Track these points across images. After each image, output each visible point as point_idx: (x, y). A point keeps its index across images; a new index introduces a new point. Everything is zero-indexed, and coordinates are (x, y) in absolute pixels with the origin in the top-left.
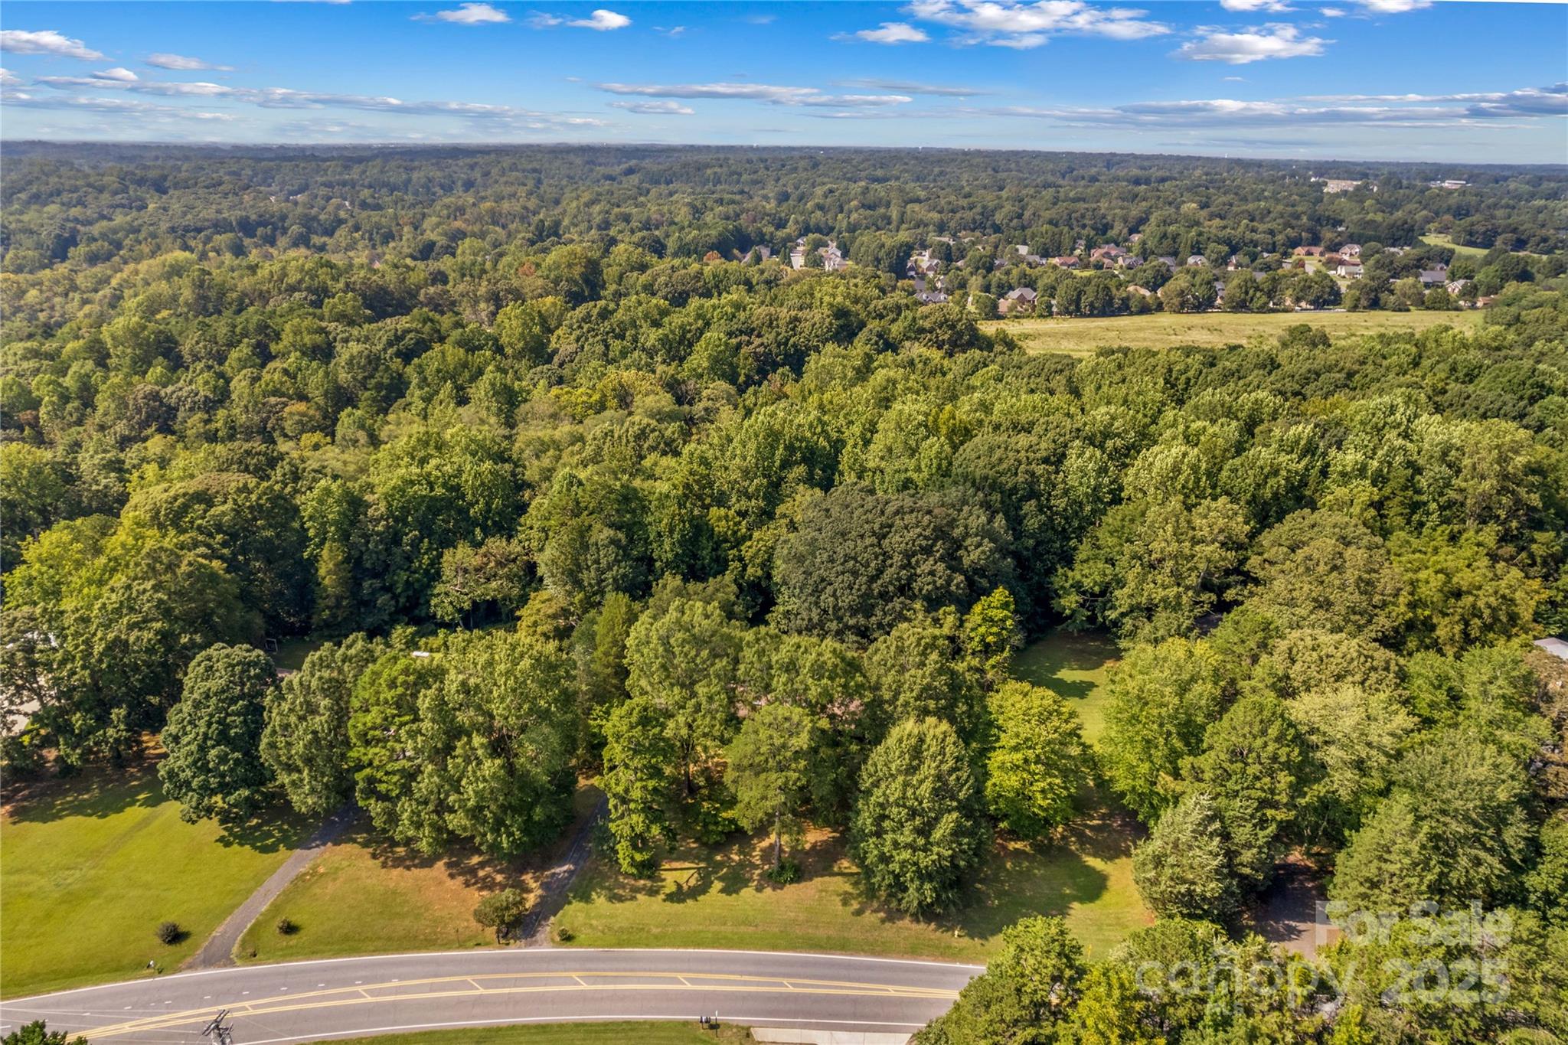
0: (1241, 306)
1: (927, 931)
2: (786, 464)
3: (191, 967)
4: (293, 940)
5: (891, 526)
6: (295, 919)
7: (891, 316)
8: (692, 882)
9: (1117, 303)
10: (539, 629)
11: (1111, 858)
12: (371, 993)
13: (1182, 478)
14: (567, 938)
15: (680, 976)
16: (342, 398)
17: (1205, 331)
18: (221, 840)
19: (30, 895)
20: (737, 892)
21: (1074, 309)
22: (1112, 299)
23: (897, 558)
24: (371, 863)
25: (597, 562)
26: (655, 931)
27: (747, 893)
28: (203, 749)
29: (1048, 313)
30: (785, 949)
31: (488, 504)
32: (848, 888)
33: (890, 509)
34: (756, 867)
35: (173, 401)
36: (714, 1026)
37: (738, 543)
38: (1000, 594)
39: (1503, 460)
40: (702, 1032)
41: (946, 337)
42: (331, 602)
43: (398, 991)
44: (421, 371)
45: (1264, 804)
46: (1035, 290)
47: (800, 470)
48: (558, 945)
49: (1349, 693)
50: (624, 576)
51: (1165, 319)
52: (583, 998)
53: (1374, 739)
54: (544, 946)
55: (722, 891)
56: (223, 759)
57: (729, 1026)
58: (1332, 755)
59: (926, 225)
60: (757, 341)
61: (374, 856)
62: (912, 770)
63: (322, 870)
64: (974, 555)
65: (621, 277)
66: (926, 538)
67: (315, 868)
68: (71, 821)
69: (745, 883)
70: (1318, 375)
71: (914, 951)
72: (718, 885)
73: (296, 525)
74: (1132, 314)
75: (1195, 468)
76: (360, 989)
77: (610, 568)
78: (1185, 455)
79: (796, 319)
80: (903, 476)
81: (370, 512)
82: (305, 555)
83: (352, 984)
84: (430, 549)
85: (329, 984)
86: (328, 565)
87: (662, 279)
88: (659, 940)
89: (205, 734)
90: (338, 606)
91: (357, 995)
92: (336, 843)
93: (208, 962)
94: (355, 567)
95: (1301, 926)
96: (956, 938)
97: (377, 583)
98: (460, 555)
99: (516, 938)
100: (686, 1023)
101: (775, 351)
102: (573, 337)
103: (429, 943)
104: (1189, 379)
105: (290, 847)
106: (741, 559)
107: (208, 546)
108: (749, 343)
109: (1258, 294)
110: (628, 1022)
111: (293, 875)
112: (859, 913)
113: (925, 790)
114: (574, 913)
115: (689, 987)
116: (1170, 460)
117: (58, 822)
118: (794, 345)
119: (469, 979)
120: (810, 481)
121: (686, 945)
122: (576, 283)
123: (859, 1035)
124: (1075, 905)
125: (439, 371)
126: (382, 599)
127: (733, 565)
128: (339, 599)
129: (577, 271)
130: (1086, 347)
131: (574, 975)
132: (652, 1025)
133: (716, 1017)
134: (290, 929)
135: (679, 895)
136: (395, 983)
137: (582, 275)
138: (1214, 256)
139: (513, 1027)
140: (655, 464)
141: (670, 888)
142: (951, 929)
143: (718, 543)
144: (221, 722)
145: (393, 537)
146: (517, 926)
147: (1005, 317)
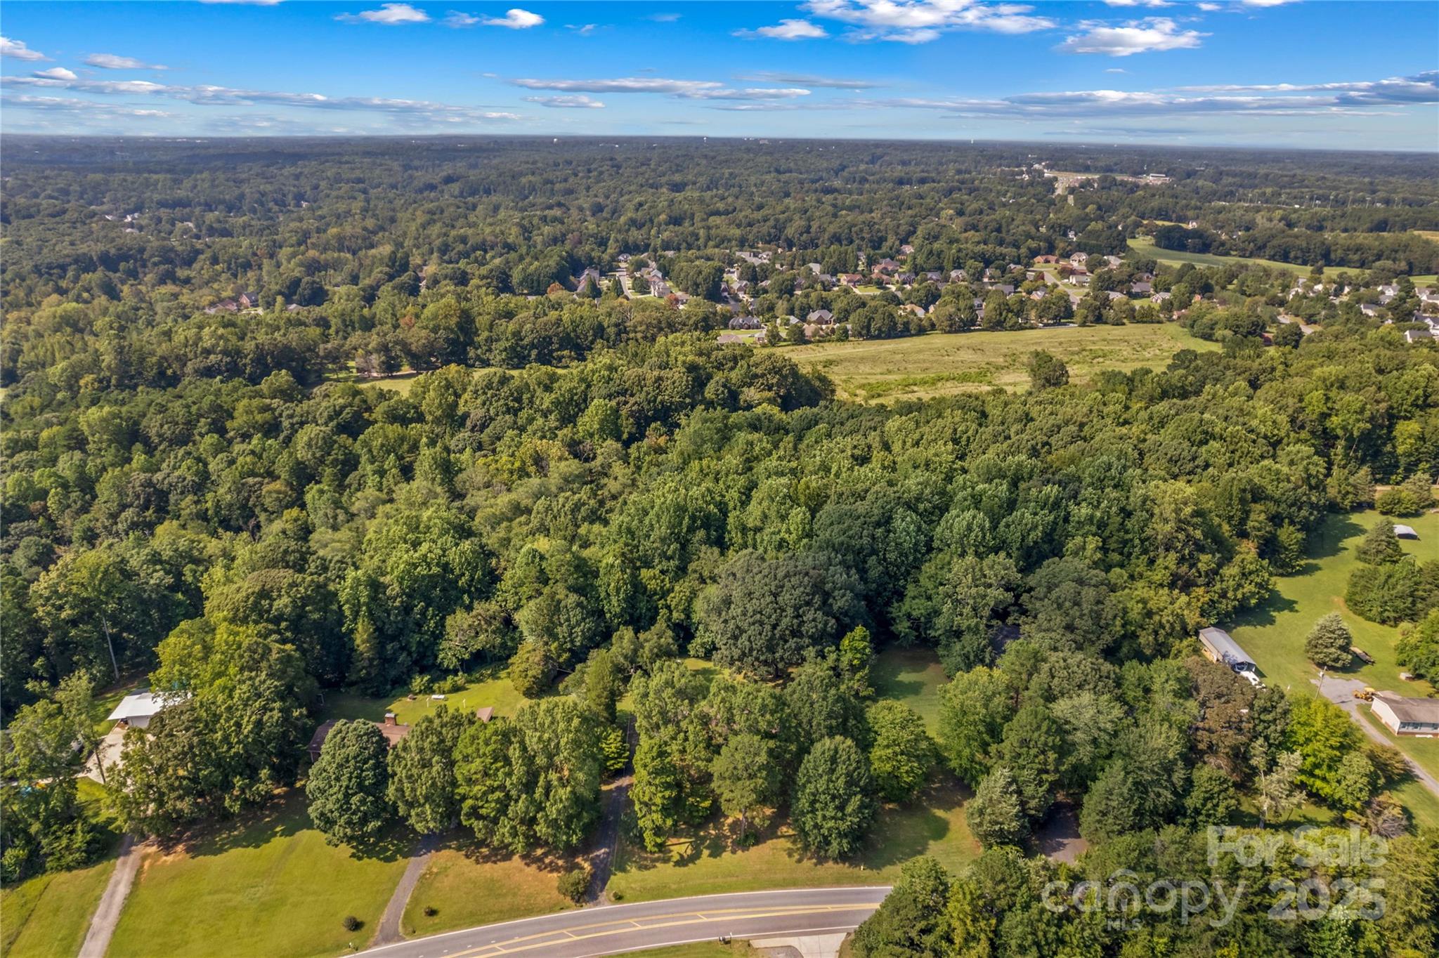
0: (997, 325)
1: (844, 868)
2: (691, 530)
3: (376, 944)
4: (436, 919)
5: (782, 587)
6: (434, 906)
7: (730, 364)
8: (689, 852)
9: (900, 327)
10: (530, 673)
11: (949, 809)
12: (503, 947)
13: (973, 535)
14: (619, 898)
15: (699, 914)
16: (304, 475)
17: (971, 351)
18: (353, 855)
19: (235, 908)
20: (719, 855)
21: (866, 333)
22: (895, 324)
23: (790, 611)
24: (467, 861)
25: (568, 620)
26: (674, 887)
27: (727, 855)
28: (347, 796)
29: (844, 337)
30: (759, 889)
31: (472, 576)
32: (789, 845)
33: (780, 574)
34: (728, 837)
35: (165, 487)
36: (727, 942)
37: (665, 594)
38: (859, 631)
39: (1178, 511)
40: (721, 946)
41: (775, 381)
42: (366, 663)
43: (520, 944)
44: (366, 444)
45: (1041, 772)
46: (830, 311)
47: (701, 534)
48: (614, 903)
49: (1086, 697)
50: (589, 629)
51: (938, 340)
52: (641, 934)
53: (1102, 725)
54: (605, 905)
55: (710, 856)
56: (363, 802)
57: (736, 941)
58: (1079, 736)
59: (729, 241)
60: (632, 400)
61: (467, 856)
62: (832, 771)
63: (435, 870)
64: (841, 602)
65: (491, 326)
66: (808, 594)
67: (430, 869)
68: (233, 851)
69: (724, 849)
70: (1059, 428)
71: (838, 881)
72: (706, 852)
73: (335, 607)
74: (912, 335)
75: (982, 529)
76: (496, 946)
77: (578, 624)
78: (974, 517)
79: (660, 379)
80: (778, 537)
81: (388, 592)
82: (343, 629)
83: (488, 943)
84: (434, 616)
85: (475, 945)
86: (362, 636)
87: (528, 326)
88: (678, 892)
89: (347, 787)
90: (371, 665)
91: (495, 950)
92: (438, 850)
93: (387, 940)
94: (381, 635)
95: (1066, 841)
96: (862, 870)
97: (396, 644)
98: (459, 621)
99: (586, 902)
100: (709, 943)
101: (646, 407)
102: (479, 401)
103: (528, 912)
104: (969, 438)
105: (405, 856)
106: (668, 607)
107: (278, 632)
108: (626, 403)
109: (1010, 315)
110: (673, 946)
111: (417, 876)
112: (799, 861)
113: (841, 782)
114: (617, 881)
115: (705, 920)
116: (965, 523)
117: (225, 854)
118: (662, 402)
119: (565, 931)
120: (708, 541)
121: (696, 893)
122: (452, 331)
123: (815, 937)
124: (931, 842)
125: (383, 445)
126: (402, 657)
127: (663, 612)
128: (371, 660)
129: (453, 322)
130: (879, 370)
131: (631, 921)
132: (689, 945)
133: (727, 937)
134: (432, 913)
135: (683, 862)
136: (517, 940)
137: (457, 324)
138: (972, 271)
140: (589, 532)
141: (676, 858)
142: (857, 865)
143: (650, 597)
144: (358, 777)
145: (407, 609)
146: (586, 893)
147: (810, 342)
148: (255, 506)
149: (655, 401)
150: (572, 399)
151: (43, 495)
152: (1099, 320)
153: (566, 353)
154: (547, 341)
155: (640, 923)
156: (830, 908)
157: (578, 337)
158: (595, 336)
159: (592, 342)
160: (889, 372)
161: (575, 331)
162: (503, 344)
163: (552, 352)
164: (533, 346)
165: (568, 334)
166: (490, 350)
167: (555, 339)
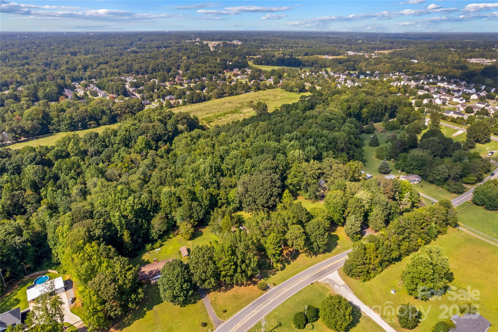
0: (231, 94)
1: (322, 255)
3: (216, 327)
4: (228, 312)
6: (225, 309)
8: (282, 266)
9: (203, 98)
12: (256, 311)
14: (274, 285)
15: (299, 280)
17: (228, 103)
18: (181, 306)
20: (290, 263)
21: (193, 101)
22: (200, 97)
24: (220, 293)
25: (196, 211)
26: (286, 276)
27: (292, 263)
30: (307, 268)
32: (305, 254)
34: (288, 258)
36: (312, 284)
37: (218, 195)
38: (287, 191)
40: (311, 286)
43: (260, 308)
46: (173, 95)
48: (275, 287)
49: (362, 192)
51: (216, 101)
52: (289, 291)
54: (273, 288)
55: (288, 265)
57: (314, 283)
59: (114, 73)
61: (220, 292)
63: (213, 299)
67: (211, 300)
69: (290, 261)
71: (324, 259)
72: (286, 264)
73: (113, 228)
75: (303, 154)
76: (253, 311)
77: (200, 211)
81: (129, 218)
82: (119, 235)
83: (250, 312)
84: (146, 222)
85: (247, 313)
86: (126, 236)
88: (288, 277)
90: (131, 246)
91: (254, 313)
92: (208, 294)
93: (219, 324)
95: (365, 230)
96: (327, 255)
98: (156, 221)
99: (267, 290)
100: (308, 286)
103: (253, 299)
105: (199, 300)
110: (300, 291)
111: (209, 303)
112: (311, 257)
114: (271, 280)
115: (302, 281)
119: (269, 299)
121: (293, 276)
123: (330, 274)
124: (337, 241)
129: (40, 116)
130: (204, 113)
131: (284, 289)
132: (304, 289)
134: (225, 311)
135: (282, 269)
136: (258, 307)
137: (42, 116)
138: (209, 77)
139: (285, 301)
140: (179, 181)
141: (280, 269)
143: (214, 197)
144: (184, 278)
145: (137, 222)
148: (23, 203)
149: (156, 134)
150: (125, 138)
152: (259, 89)
153: (92, 122)
154: (84, 119)
155: (287, 288)
156: (329, 266)
157: (96, 116)
158: (102, 114)
159: (101, 117)
160: (208, 113)
162: (66, 122)
163: (86, 123)
164: (79, 121)
165: (91, 115)
166: (59, 125)
167: (87, 118)
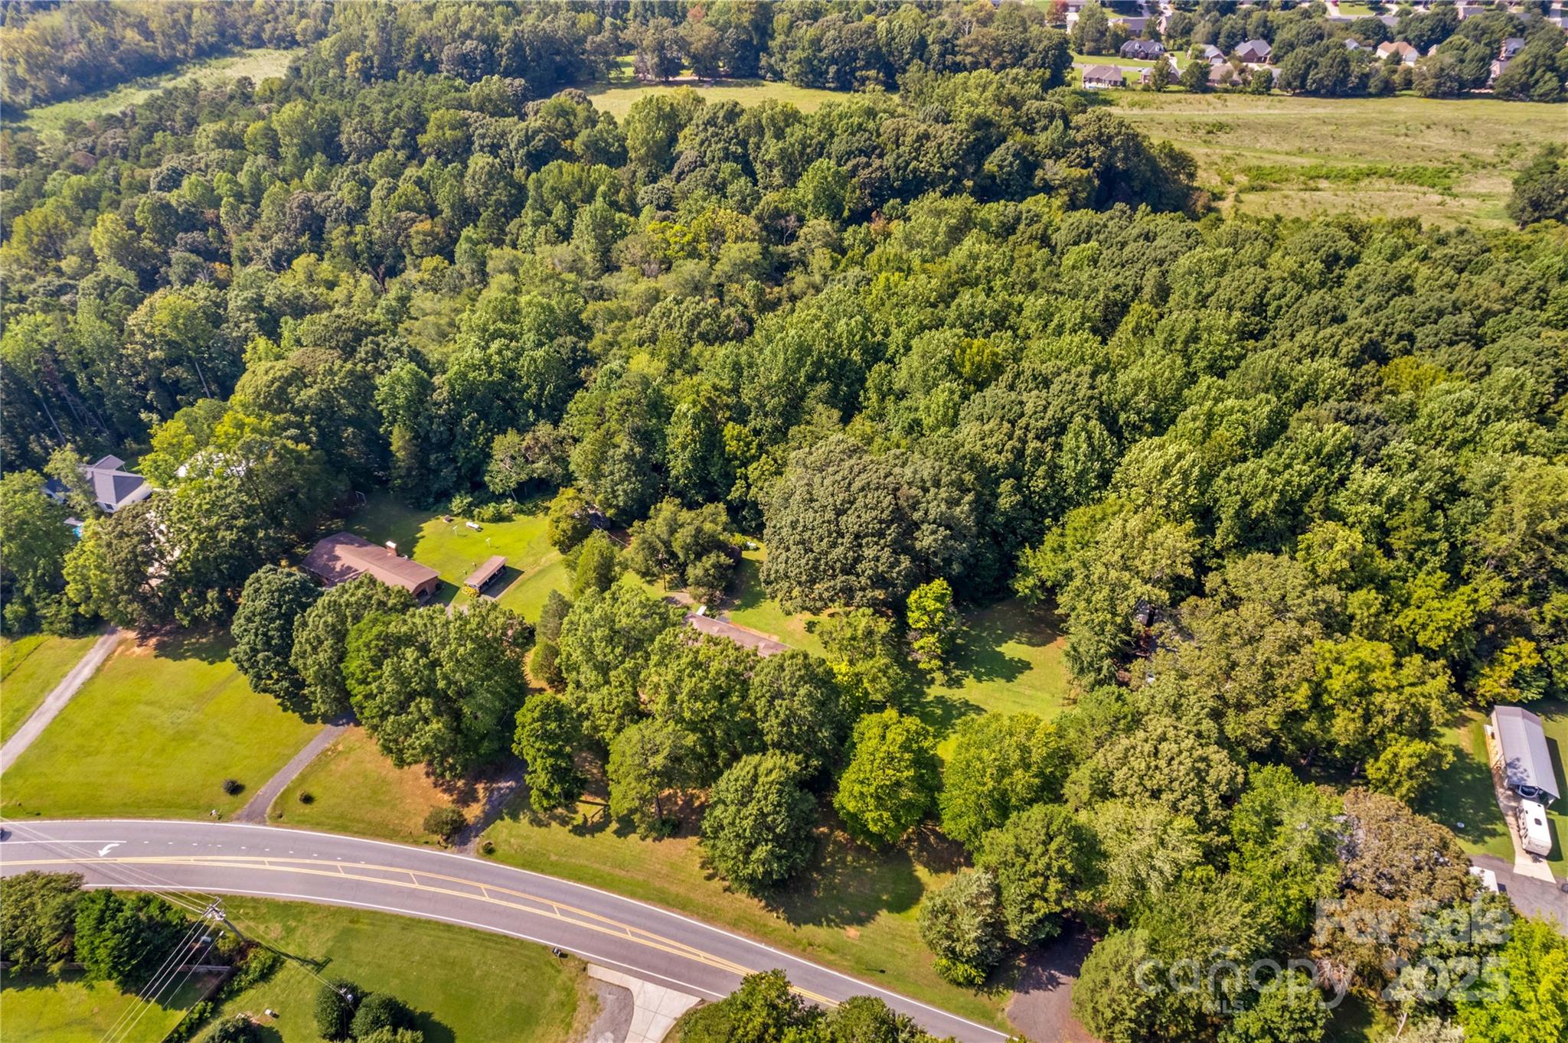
1: (754, 906)
2: (812, 379)
3: (239, 819)
4: (307, 809)
5: (852, 503)
6: (313, 792)
7: (1044, 122)
8: (596, 818)
9: (1353, 80)
11: (937, 871)
12: (346, 870)
13: (1167, 484)
14: (489, 851)
15: (555, 905)
16: (467, 213)
17: (1448, 132)
19: (155, 729)
20: (625, 835)
21: (1301, 86)
23: (847, 540)
25: (612, 474)
26: (553, 858)
27: (633, 838)
29: (1264, 87)
30: (641, 898)
31: (542, 388)
33: (857, 484)
35: (322, 212)
36: (564, 956)
37: (745, 464)
38: (939, 585)
40: (554, 958)
41: (1097, 154)
42: (403, 472)
43: (363, 872)
44: (539, 184)
45: (1034, 897)
46: (1271, 42)
47: (822, 388)
48: (481, 857)
49: (1153, 814)
50: (634, 490)
51: (1407, 107)
52: (483, 907)
53: (1158, 863)
54: (469, 857)
55: (615, 832)
57: (574, 957)
58: (1116, 868)
60: (876, 163)
63: (340, 748)
64: (926, 540)
65: (791, 27)
66: (881, 522)
67: (336, 745)
68: (193, 662)
69: (636, 830)
70: (1441, 313)
71: (735, 924)
72: (613, 827)
73: (372, 407)
74: (1370, 95)
75: (1186, 474)
76: (339, 864)
77: (621, 481)
78: (1180, 457)
79: (926, 136)
80: (912, 416)
81: (435, 396)
82: (380, 432)
83: (333, 858)
84: (485, 431)
85: (322, 855)
86: (398, 440)
87: (831, 34)
88: (555, 869)
90: (409, 475)
91: (335, 869)
93: (250, 817)
94: (422, 441)
96: (776, 921)
97: (442, 456)
98: (505, 444)
99: (454, 844)
100: (545, 947)
101: (893, 175)
102: (698, 140)
104: (1280, 307)
105: (325, 721)
106: (746, 478)
107: (298, 426)
108: (868, 165)
109: (1548, 75)
110: (506, 937)
111: (320, 749)
112: (709, 879)
114: (503, 831)
115: (558, 916)
116: (1161, 462)
118: (915, 170)
119: (411, 872)
120: (831, 400)
121: (569, 877)
122: (745, 30)
123: (662, 990)
124: (884, 913)
125: (553, 189)
126: (446, 471)
127: (740, 483)
128: (409, 469)
129: (746, 18)
131: (482, 887)
132: (522, 942)
133: (568, 950)
134: (308, 799)
135: (581, 830)
136: (362, 865)
137: (751, 22)
139: (428, 922)
140: (701, 354)
141: (579, 820)
142: (776, 910)
143: (729, 461)
145: (454, 419)
146: (457, 832)
147: (1213, 90)
151: (216, 203)
153: (872, 73)
154: (851, 56)
155: (492, 894)
157: (890, 53)
158: (913, 55)
159: (908, 63)
160: (1301, 152)
161: (889, 44)
162: (798, 54)
163: (853, 70)
164: (833, 61)
165: (879, 48)
166: (784, 60)
167: (861, 54)
